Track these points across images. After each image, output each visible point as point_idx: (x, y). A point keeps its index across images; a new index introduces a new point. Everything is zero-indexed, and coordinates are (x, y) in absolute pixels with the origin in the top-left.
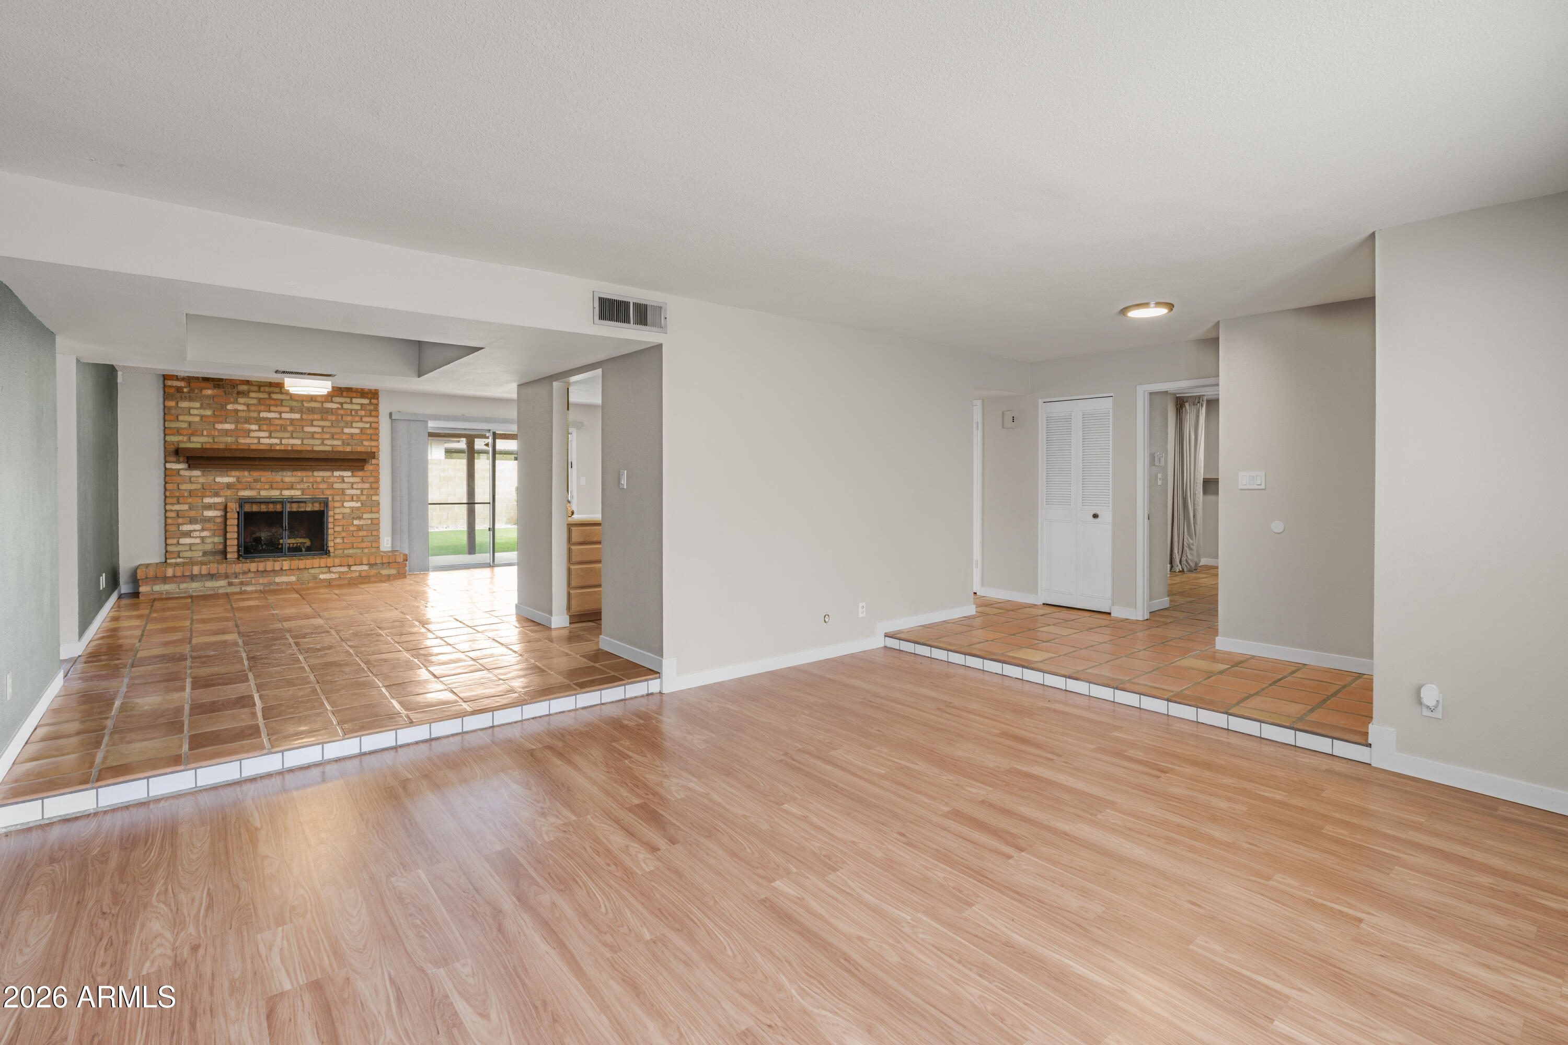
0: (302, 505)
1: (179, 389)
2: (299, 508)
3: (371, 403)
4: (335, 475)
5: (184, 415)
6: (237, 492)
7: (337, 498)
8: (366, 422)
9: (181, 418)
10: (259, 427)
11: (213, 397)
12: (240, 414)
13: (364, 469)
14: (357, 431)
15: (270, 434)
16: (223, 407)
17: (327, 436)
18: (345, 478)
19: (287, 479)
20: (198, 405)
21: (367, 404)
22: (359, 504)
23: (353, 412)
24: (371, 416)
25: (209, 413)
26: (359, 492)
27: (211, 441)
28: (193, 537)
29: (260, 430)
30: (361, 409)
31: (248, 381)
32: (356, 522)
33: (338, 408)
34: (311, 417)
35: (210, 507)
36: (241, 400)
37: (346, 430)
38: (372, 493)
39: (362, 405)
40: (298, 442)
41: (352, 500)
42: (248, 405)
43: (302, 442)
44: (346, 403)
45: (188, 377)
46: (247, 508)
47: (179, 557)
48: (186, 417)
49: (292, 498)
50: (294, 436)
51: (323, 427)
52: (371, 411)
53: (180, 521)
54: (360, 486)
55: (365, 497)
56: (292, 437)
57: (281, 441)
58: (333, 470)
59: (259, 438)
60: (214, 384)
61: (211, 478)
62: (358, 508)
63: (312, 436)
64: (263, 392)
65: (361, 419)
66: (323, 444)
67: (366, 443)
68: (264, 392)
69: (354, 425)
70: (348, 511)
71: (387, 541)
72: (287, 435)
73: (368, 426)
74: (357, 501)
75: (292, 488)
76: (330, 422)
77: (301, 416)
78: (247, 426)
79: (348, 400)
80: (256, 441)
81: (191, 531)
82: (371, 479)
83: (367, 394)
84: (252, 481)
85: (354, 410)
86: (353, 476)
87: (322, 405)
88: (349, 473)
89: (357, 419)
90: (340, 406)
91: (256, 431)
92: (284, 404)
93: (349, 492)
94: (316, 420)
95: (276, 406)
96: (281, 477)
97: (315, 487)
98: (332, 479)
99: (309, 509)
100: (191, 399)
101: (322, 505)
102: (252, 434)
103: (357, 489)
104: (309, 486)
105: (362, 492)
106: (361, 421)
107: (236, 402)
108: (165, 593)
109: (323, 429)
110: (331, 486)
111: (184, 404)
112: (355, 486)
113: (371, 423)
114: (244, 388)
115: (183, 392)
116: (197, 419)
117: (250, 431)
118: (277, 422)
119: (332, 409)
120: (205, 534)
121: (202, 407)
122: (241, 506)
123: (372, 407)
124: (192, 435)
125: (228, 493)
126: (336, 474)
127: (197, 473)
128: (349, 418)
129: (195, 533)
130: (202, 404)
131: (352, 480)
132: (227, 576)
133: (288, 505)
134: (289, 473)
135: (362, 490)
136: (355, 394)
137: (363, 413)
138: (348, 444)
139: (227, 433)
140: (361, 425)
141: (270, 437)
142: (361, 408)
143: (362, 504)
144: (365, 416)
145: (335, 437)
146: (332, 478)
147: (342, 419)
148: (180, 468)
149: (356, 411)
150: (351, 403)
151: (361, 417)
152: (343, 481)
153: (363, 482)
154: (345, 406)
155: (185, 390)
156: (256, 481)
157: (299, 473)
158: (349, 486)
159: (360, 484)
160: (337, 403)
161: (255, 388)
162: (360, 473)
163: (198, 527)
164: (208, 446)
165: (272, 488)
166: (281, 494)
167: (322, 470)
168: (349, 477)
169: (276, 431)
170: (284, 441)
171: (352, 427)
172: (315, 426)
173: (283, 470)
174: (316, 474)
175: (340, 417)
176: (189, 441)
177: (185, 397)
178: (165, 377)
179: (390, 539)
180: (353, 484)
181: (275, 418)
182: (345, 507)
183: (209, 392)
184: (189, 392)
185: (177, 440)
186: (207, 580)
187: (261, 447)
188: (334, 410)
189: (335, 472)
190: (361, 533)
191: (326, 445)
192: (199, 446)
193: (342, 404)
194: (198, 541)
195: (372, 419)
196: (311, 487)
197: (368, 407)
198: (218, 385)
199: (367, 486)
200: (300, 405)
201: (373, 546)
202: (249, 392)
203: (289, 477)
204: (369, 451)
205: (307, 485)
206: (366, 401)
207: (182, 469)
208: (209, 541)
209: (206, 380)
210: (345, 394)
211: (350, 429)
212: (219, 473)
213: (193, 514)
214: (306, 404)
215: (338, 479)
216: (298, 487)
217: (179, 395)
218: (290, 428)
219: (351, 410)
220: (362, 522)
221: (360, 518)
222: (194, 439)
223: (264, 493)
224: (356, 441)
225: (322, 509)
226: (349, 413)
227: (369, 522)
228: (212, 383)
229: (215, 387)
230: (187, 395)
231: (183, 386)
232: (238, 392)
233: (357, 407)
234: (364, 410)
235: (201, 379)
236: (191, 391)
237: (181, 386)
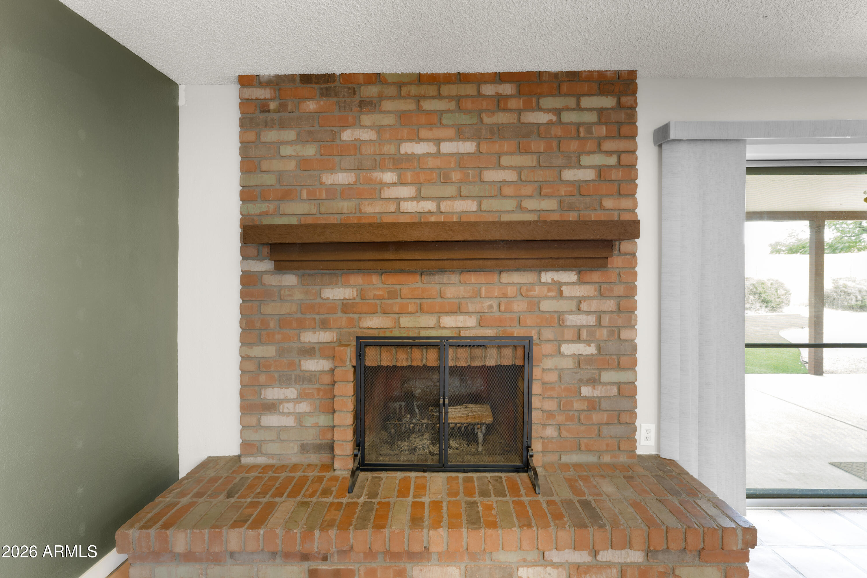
0: (478, 352)
1: (264, 109)
2: (472, 358)
3: (620, 105)
4: (543, 280)
5: (272, 158)
6: (360, 319)
7: (548, 334)
8: (609, 153)
9: (265, 165)
10: (399, 176)
11: (318, 116)
12: (367, 150)
13: (606, 265)
14: (589, 175)
15: (419, 191)
16: (335, 136)
17: (528, 190)
18: (564, 288)
19: (451, 292)
20: (290, 135)
21: (612, 108)
22: (591, 350)
23: (582, 130)
24: (620, 136)
25: (310, 150)
26: (591, 320)
27: (314, 211)
28: (283, 414)
29: (401, 183)
30: (600, 122)
31: (378, 76)
32: (586, 391)
33: (550, 123)
34: (496, 147)
35: (310, 351)
36: (367, 119)
37: (569, 175)
38: (620, 322)
39: (601, 111)
40: (470, 206)
41: (579, 339)
42: (379, 129)
43: (480, 205)
44: (567, 109)
45: (278, 77)
46: (372, 357)
47: (263, 454)
48: (275, 161)
49: (460, 338)
50: (464, 192)
51: (519, 169)
52: (620, 124)
53: (266, 378)
54: (594, 305)
55: (605, 331)
56: (461, 197)
57: (438, 206)
58: (539, 269)
59: (398, 200)
60: (321, 89)
61: (314, 290)
62: (589, 359)
63: (499, 189)
64: (404, 98)
65: (600, 145)
66: (520, 208)
67: (608, 203)
68: (409, 96)
69: (585, 160)
70: (568, 364)
71: (648, 431)
72: (450, 190)
73: (612, 161)
74: (588, 342)
75: (458, 312)
76: (535, 157)
77: (478, 146)
78: (377, 175)
79: (571, 102)
80: (392, 208)
81: (282, 401)
82: (619, 290)
83: (611, 83)
84: (386, 296)
85: (584, 123)
86: (581, 282)
87: (519, 119)
88: (570, 277)
89: (590, 145)
90: (554, 118)
91: (393, 184)
92: (444, 122)
93: (573, 320)
94: (507, 153)
95: (430, 126)
96: (438, 287)
97: (503, 308)
98: (538, 291)
99: (491, 362)
100: (282, 125)
101: (520, 351)
102: (388, 193)
103: (589, 313)
104: (491, 306)
105: (599, 319)
106: (599, 150)
107: (356, 124)
109: (520, 175)
110: (535, 307)
111: (271, 136)
112: (584, 306)
113: (619, 153)
114: (372, 91)
115: (269, 111)
116: (291, 165)
117: (383, 185)
118: (431, 163)
119: (539, 125)
120: (304, 407)
121: (300, 140)
122: (360, 355)
123: (621, 115)
124: (282, 198)
125: (342, 319)
126: (547, 277)
127: (290, 279)
128: (574, 145)
129: (287, 405)
130: (298, 135)
131: (579, 291)
133: (451, 352)
134: (454, 278)
135: (599, 315)
136: (585, 88)
137: (603, 130)
138: (571, 208)
139: (340, 191)
140: (598, 159)
141: (418, 197)
142: (600, 118)
143: (599, 348)
144: (607, 137)
145: (544, 191)
146: (537, 288)
147: (559, 146)
148: (263, 269)
149: (589, 126)
150: (579, 108)
151: (600, 142)
152: (560, 295)
153: (602, 295)
154: (567, 117)
155: (273, 106)
156: (393, 295)
157: (473, 278)
158: (572, 305)
159: (595, 301)
160: (548, 111)
161: (392, 91)
162: (596, 276)
163: (291, 393)
164: (309, 222)
165: (421, 310)
166: (438, 326)
167: (518, 269)
168: (573, 284)
169: (429, 182)
170: (445, 206)
171: (580, 166)
172: (504, 168)
173: (441, 271)
174: (506, 278)
175: (554, 145)
176: (279, 213)
177: (273, 120)
178: (246, 80)
179: (652, 427)
180: (580, 302)
181: (429, 155)
182: (564, 356)
183: (311, 106)
184: (278, 110)
185: (258, 212)
187: (403, 219)
188: (542, 128)
189: (543, 274)
190: (596, 417)
191: (527, 211)
192: (294, 221)
193: (558, 112)
194: (290, 421)
195: (622, 145)
196: (495, 308)
197: (614, 117)
198: (327, 89)
199: (610, 305)
200: (475, 120)
201: (621, 448)
202: (381, 97)
203: (454, 286)
204: (616, 218)
205: (488, 303)
206: (608, 102)
207: (266, 272)
208: (309, 422)
209: (307, 80)
210: (564, 88)
211: (575, 171)
212: (327, 279)
213: (283, 364)
214: (487, 120)
215: (549, 290)
216: (471, 308)
217: (262, 116)
218: (455, 176)
219: (579, 125)
220: (598, 392)
221: (594, 381)
222: (287, 207)
223: (406, 321)
224: (588, 200)
225: (519, 362)
226: (573, 132)
227: (614, 391)
228: (317, 87)
229: (322, 95)
230: (276, 116)
231: (268, 96)
232: (361, 102)
233: (591, 117)
234: (606, 123)
235: (298, 79)
236: (282, 108)
237: (265, 99)
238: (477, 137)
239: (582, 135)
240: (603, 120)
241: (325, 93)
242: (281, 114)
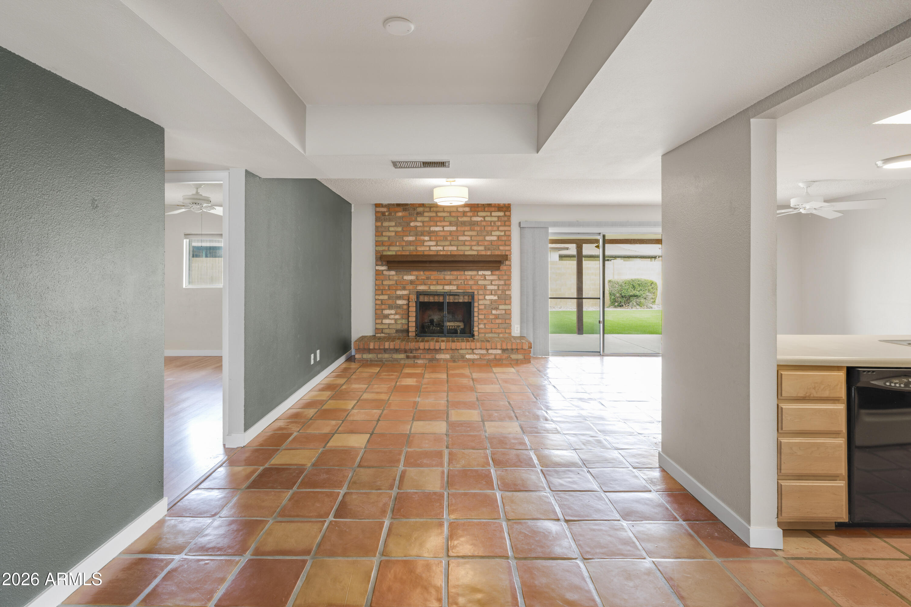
0: (457, 297)
1: (383, 213)
2: (455, 299)
3: (505, 215)
4: (479, 274)
5: (386, 231)
6: (416, 286)
7: (481, 292)
8: (502, 231)
9: (384, 234)
10: (430, 238)
11: (402, 217)
12: (419, 229)
13: (499, 269)
14: (495, 238)
15: (437, 243)
16: (408, 224)
17: (474, 243)
18: (486, 277)
19: (448, 277)
20: (393, 224)
21: (503, 216)
22: (496, 298)
23: (492, 223)
24: (505, 225)
25: (400, 229)
26: (496, 288)
27: (401, 249)
28: (390, 319)
29: (430, 240)
30: (498, 221)
31: (423, 204)
32: (494, 312)
33: (481, 221)
34: (463, 229)
35: (400, 297)
36: (419, 219)
37: (488, 238)
38: (505, 289)
39: (498, 217)
40: (454, 248)
41: (492, 294)
42: (423, 222)
43: (457, 248)
44: (487, 216)
45: (389, 204)
46: (422, 299)
47: (383, 333)
48: (387, 233)
49: (450, 292)
50: (452, 244)
51: (471, 236)
52: (505, 221)
53: (383, 307)
54: (497, 282)
55: (500, 291)
56: (451, 245)
57: (443, 248)
58: (478, 270)
59: (430, 246)
60: (403, 208)
61: (401, 276)
62: (495, 301)
63: (464, 243)
64: (432, 212)
65: (498, 228)
66: (471, 250)
67: (501, 248)
68: (433, 211)
69: (493, 233)
70: (488, 302)
71: (517, 328)
72: (448, 243)
73: (503, 234)
74: (495, 295)
75: (450, 284)
76: (476, 232)
77: (457, 228)
78: (422, 238)
79: (489, 214)
80: (428, 249)
81: (389, 314)
82: (505, 277)
83: (502, 207)
84: (426, 279)
85: (493, 221)
86: (492, 275)
87: (471, 219)
88: (489, 273)
89: (495, 228)
90: (483, 219)
91: (428, 241)
92: (445, 220)
93: (489, 287)
94: (467, 231)
95: (441, 221)
96: (443, 276)
97: (465, 283)
98: (477, 277)
99: (461, 301)
100: (390, 220)
101: (470, 297)
102: (426, 244)
103: (495, 285)
104: (461, 283)
105: (498, 287)
106: (498, 230)
107: (416, 221)
108: (369, 360)
109: (471, 238)
110: (476, 283)
111: (386, 224)
112: (493, 283)
113: (505, 231)
114: (420, 209)
115: (385, 215)
116: (393, 234)
117: (424, 241)
118: (441, 234)
119: (478, 221)
120: (397, 317)
121: (396, 226)
122: (418, 298)
123: (506, 219)
124: (390, 245)
125: (411, 287)
126: (481, 273)
127: (393, 273)
128: (489, 228)
129: (391, 316)
130: (396, 223)
131: (491, 278)
132: (405, 351)
133: (447, 297)
134: (449, 273)
135: (498, 286)
136: (493, 209)
137: (499, 223)
138: (489, 249)
139: (410, 243)
140: (498, 233)
141: (437, 245)
142: (498, 219)
143: (498, 297)
144: (501, 226)
145: (480, 244)
146: (477, 276)
147: (484, 229)
148: (383, 269)
149: (494, 222)
150: (491, 216)
151: (498, 227)
152: (485, 279)
153: (499, 279)
154: (487, 219)
155: (387, 214)
156: (428, 278)
157: (455, 273)
158: (489, 282)
159: (497, 281)
160: (481, 217)
161: (428, 209)
162: (497, 273)
163: (393, 312)
164: (399, 253)
165: (437, 284)
166: (443, 289)
167: (471, 270)
168: (490, 275)
169: (441, 241)
170: (446, 248)
171: (492, 235)
172: (466, 236)
173: (445, 270)
174: (466, 273)
175: (483, 228)
176: (389, 250)
177: (387, 219)
178: (377, 205)
179: (518, 326)
180: (492, 281)
181: (440, 231)
182: (486, 300)
183: (400, 214)
184: (389, 215)
185: (382, 249)
186: (394, 353)
187: (431, 253)
188: (479, 223)
189: (479, 272)
190: (498, 321)
191: (474, 250)
192: (394, 253)
193: (484, 217)
194: (393, 322)
195: (506, 228)
196: (463, 283)
197: (503, 219)
198: (406, 208)
199: (502, 282)
200: (456, 219)
201: (506, 332)
202: (424, 212)
203: (449, 275)
204: (504, 254)
205: (461, 281)
206: (501, 214)
207: (384, 270)
208: (399, 322)
209: (398, 205)
210: (486, 209)
211: (490, 237)
212: (405, 273)
213: (390, 302)
214: (460, 219)
215: (481, 277)
216: (455, 283)
217: (382, 217)
218: (449, 238)
219: (491, 221)
220: (498, 312)
221: (497, 309)
222: (392, 248)
223: (433, 288)
224: (494, 247)
225: (470, 301)
226: (489, 224)
227: (504, 312)
228: (402, 207)
229: (404, 210)
230: (388, 217)
231: (385, 211)
232: (417, 213)
233: (495, 219)
234: (500, 221)
235: (395, 205)
236: (390, 214)
237: (384, 211)
238: (456, 225)
239: (492, 225)
240: (499, 220)
241: (405, 210)
242: (390, 216)
